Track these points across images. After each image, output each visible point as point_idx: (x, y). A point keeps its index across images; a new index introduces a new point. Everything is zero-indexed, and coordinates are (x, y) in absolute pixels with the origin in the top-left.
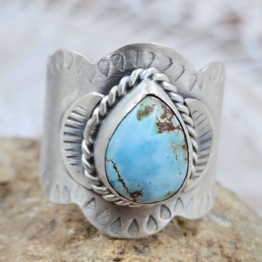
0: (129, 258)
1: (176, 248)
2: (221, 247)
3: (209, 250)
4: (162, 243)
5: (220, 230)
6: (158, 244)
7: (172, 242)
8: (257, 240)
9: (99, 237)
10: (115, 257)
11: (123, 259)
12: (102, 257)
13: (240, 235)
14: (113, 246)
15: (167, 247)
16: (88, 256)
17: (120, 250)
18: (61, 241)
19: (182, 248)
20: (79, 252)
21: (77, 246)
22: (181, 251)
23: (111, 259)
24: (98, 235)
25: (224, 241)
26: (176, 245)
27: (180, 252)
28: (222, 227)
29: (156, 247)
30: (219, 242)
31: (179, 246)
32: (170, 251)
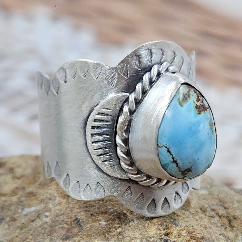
0: (176, 231)
1: (191, 217)
2: (213, 210)
3: (206, 215)
4: (179, 216)
5: (203, 197)
6: (177, 217)
7: (185, 213)
8: (236, 198)
9: (135, 221)
10: (164, 233)
11: (171, 232)
12: (153, 236)
13: (221, 197)
14: (154, 225)
15: (184, 218)
16: (138, 238)
17: (164, 227)
18: (99, 233)
19: (195, 216)
20: (126, 237)
21: (119, 234)
22: (196, 218)
23: (162, 235)
24: (133, 220)
25: (213, 205)
26: (189, 215)
27: (196, 220)
28: (203, 195)
29: (178, 220)
30: (209, 206)
31: (192, 215)
32: (187, 220)
